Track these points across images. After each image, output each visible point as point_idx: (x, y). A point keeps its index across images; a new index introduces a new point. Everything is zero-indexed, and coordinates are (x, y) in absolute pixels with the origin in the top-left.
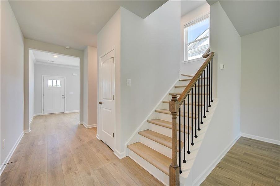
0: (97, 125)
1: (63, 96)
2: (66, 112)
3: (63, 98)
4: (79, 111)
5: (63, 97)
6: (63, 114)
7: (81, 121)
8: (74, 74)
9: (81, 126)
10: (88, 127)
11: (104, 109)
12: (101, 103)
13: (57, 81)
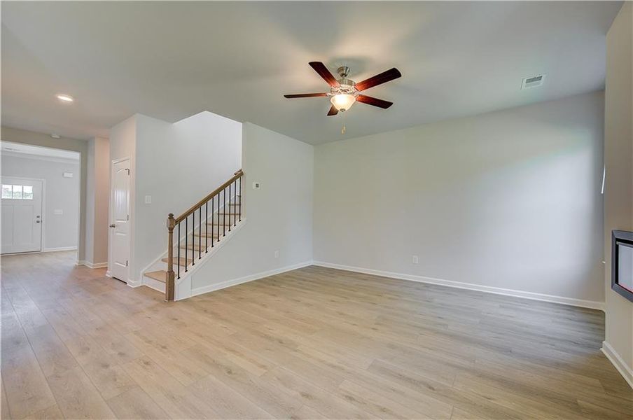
0: (107, 264)
1: (38, 217)
2: (45, 250)
3: (38, 222)
4: (76, 247)
5: (39, 219)
6: (39, 253)
7: (80, 260)
8: (66, 175)
9: (81, 268)
10: (93, 266)
11: (118, 234)
12: (113, 226)
13: (24, 187)
